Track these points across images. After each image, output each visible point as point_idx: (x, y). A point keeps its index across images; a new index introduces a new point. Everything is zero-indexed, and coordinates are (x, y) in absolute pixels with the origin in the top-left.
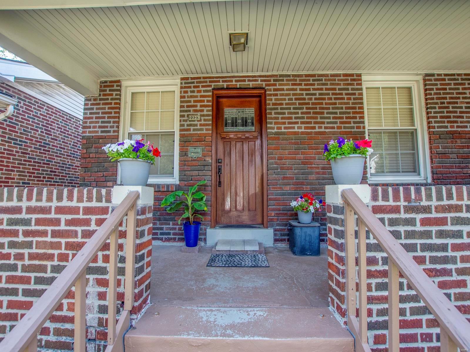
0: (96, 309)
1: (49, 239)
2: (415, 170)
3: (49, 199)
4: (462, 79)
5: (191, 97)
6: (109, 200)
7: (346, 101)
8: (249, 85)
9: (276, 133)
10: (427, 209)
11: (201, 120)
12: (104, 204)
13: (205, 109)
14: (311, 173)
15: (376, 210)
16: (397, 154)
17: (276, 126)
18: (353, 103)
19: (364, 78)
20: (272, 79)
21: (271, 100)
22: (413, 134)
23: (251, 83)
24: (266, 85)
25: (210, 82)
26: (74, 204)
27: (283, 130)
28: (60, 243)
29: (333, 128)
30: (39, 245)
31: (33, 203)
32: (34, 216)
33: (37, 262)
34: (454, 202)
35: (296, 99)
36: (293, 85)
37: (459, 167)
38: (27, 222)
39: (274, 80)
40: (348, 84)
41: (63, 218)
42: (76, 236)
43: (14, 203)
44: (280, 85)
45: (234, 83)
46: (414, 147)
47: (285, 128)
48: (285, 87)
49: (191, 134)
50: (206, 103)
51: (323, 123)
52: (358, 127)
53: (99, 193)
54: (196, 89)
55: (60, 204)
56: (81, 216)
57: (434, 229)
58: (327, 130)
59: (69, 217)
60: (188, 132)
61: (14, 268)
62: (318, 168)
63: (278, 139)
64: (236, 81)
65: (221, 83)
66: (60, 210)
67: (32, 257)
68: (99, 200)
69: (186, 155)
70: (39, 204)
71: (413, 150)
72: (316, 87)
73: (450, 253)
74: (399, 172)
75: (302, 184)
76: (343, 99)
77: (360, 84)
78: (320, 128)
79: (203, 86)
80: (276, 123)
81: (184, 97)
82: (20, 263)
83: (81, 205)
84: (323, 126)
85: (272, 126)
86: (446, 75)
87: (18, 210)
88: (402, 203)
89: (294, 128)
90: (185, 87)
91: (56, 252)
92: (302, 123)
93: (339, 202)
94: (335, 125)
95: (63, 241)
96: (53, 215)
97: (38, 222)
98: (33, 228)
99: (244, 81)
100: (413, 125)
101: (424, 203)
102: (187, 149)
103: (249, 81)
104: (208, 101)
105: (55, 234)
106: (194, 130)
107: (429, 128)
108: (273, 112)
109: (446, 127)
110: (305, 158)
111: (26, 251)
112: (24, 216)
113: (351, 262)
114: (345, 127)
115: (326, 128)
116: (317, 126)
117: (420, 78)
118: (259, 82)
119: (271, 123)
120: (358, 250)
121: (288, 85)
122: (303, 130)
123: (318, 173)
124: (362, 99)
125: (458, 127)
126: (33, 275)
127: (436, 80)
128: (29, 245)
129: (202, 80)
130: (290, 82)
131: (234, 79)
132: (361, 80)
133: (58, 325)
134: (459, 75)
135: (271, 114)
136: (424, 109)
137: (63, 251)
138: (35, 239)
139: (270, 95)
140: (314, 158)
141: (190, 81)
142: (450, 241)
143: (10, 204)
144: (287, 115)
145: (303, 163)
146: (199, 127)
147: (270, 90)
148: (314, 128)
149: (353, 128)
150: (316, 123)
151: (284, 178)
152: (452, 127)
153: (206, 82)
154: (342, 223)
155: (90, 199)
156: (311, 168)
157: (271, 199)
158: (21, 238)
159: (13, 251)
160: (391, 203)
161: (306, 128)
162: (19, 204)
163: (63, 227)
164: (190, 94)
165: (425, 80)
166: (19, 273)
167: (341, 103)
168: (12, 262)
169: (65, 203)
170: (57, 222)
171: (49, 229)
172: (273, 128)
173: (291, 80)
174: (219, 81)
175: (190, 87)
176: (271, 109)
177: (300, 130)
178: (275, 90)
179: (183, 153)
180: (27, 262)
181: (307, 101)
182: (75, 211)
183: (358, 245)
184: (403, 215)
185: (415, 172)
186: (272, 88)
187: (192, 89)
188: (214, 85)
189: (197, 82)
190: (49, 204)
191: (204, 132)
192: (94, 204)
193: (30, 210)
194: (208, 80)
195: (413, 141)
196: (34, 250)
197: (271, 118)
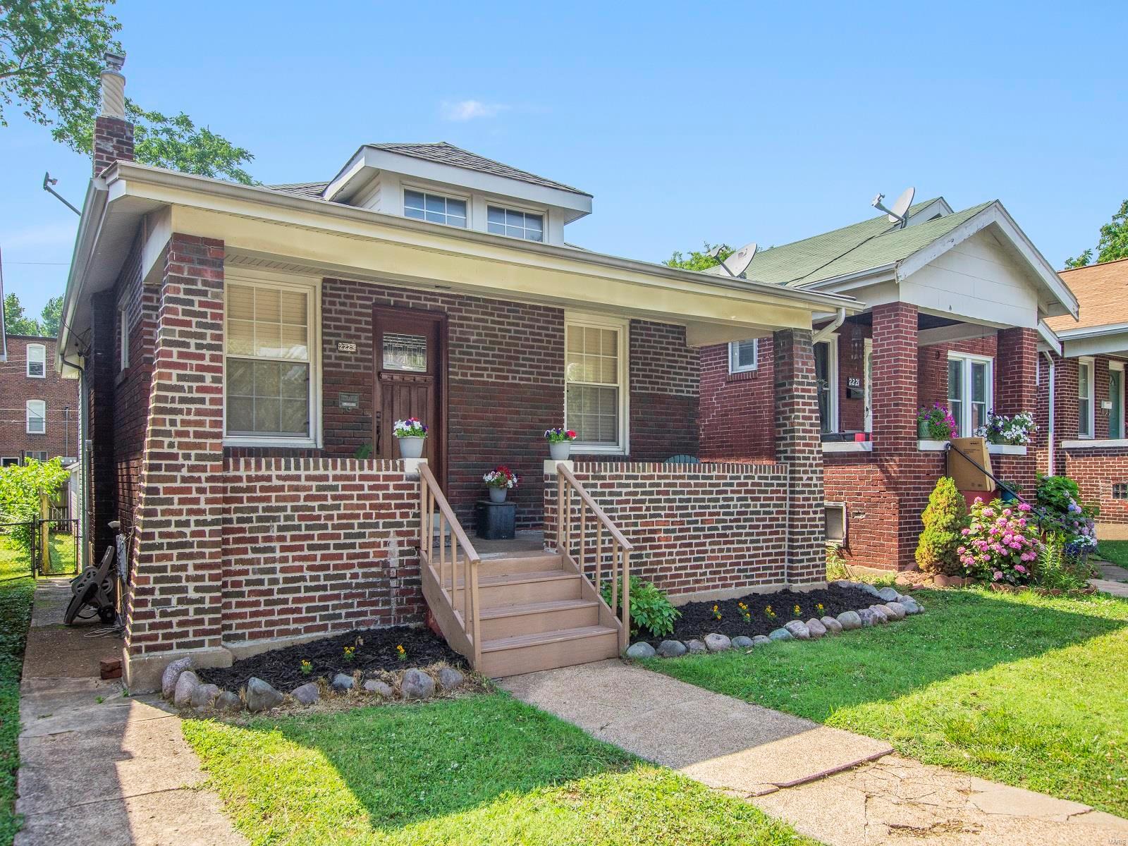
0: (397, 554)
1: (355, 501)
2: (614, 439)
3: (353, 469)
4: (667, 331)
5: (341, 312)
6: (402, 470)
7: (545, 344)
8: (426, 305)
9: (460, 381)
10: (604, 478)
11: (356, 353)
12: (398, 473)
13: (364, 334)
14: (501, 439)
15: (578, 477)
16: (597, 417)
17: (460, 371)
18: (553, 349)
19: (567, 314)
20: (457, 301)
21: (455, 332)
22: (615, 392)
23: (428, 303)
24: (449, 309)
25: (370, 292)
26: (374, 472)
27: (469, 378)
28: (365, 505)
29: (529, 379)
30: (346, 507)
31: (339, 472)
32: (340, 483)
33: (345, 521)
34: (619, 473)
35: (486, 335)
36: (483, 313)
37: (655, 438)
38: (335, 488)
39: (460, 304)
40: (549, 322)
41: (366, 484)
42: (378, 499)
43: (321, 472)
44: (467, 311)
45: (405, 300)
46: (615, 409)
47: (472, 375)
48: (474, 316)
49: (340, 372)
50: (363, 326)
51: (518, 372)
52: (557, 382)
53: (394, 464)
54: (348, 301)
55: (362, 473)
56: (381, 482)
57: (607, 490)
58: (522, 382)
59: (371, 483)
60: (338, 369)
61: (325, 527)
62: (509, 432)
63: (463, 389)
64: (408, 297)
65: (386, 297)
66: (362, 478)
67: (340, 517)
68: (395, 469)
69: (335, 404)
70: (344, 473)
71: (614, 413)
72: (511, 320)
73: (615, 506)
74: (597, 440)
75: (491, 453)
76: (542, 341)
77: (562, 324)
78: (514, 378)
79: (359, 298)
80: (461, 367)
81: (330, 311)
82: (330, 523)
83: (381, 473)
84: (518, 376)
85: (456, 370)
86: (652, 323)
87: (326, 478)
88: (591, 473)
89: (482, 376)
90: (331, 295)
91: (361, 512)
92: (493, 370)
93: (555, 472)
94: (531, 376)
95: (367, 503)
96: (357, 482)
97: (345, 488)
98: (340, 492)
99: (419, 298)
100: (616, 382)
101: (603, 473)
102: (336, 395)
103: (426, 299)
104: (367, 323)
105: (359, 497)
106: (347, 366)
107: (631, 388)
108: (457, 350)
109: (647, 389)
110: (496, 419)
111: (335, 513)
112: (331, 482)
113: (561, 511)
114: (543, 381)
115: (521, 379)
116: (510, 375)
117: (626, 323)
118: (440, 304)
119: (454, 366)
120: (566, 504)
121: (477, 313)
122: (493, 380)
123: (509, 439)
124: (563, 344)
125: (659, 389)
126: (342, 532)
127: (642, 328)
128: (337, 507)
129: (357, 287)
130: (481, 310)
131: (405, 294)
132: (563, 318)
133: (365, 570)
134: (664, 325)
135: (454, 352)
136: (628, 364)
137: (368, 511)
138: (342, 502)
139: (454, 325)
140: (506, 419)
141: (339, 285)
142: (615, 498)
143: (317, 473)
144: (474, 357)
145: (493, 425)
146: (353, 363)
147: (454, 317)
148: (506, 378)
149: (551, 381)
150: (509, 371)
151: (469, 445)
152: (653, 389)
153: (364, 292)
154: (556, 486)
155: (387, 469)
156: (502, 431)
157: (453, 473)
158: (330, 502)
159: (323, 513)
160: (585, 473)
161: (497, 377)
162: (326, 473)
163: (366, 491)
164: (338, 307)
165: (631, 328)
166: (330, 531)
167: (539, 347)
168: (322, 522)
169: (366, 472)
170: (362, 488)
171: (355, 493)
172: (456, 374)
173: (480, 307)
174: (383, 294)
175: (339, 296)
176: (454, 346)
177: (490, 380)
178: (461, 318)
179: (329, 402)
180: (336, 522)
181: (499, 340)
182: (376, 478)
183: (566, 501)
184: (591, 481)
185: (614, 441)
186: (457, 314)
187: (343, 300)
188: (376, 299)
189: (351, 290)
190: (353, 473)
191: (362, 371)
192: (391, 472)
193: (336, 478)
194: (367, 289)
195: (614, 401)
196: (342, 511)
197: (454, 359)
